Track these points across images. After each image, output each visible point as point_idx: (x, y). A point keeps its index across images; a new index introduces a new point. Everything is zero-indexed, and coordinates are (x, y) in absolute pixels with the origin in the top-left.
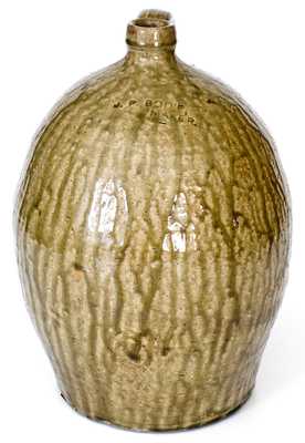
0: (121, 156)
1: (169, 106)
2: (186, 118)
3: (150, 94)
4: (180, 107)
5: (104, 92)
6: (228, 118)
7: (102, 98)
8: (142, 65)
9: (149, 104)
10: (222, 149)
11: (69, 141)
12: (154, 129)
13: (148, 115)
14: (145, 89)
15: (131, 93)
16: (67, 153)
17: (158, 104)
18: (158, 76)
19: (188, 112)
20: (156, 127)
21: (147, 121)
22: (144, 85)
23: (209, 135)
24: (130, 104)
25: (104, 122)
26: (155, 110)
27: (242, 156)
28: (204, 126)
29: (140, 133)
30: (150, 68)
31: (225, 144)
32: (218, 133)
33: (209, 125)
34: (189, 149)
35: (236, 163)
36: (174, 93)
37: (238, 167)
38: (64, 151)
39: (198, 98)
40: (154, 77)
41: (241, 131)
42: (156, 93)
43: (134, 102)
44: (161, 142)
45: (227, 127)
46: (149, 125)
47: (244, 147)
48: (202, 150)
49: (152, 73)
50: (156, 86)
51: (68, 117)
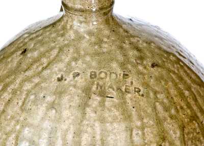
0: (70, 137)
1: (114, 76)
2: (132, 89)
3: (94, 64)
4: (125, 76)
5: (45, 61)
6: (173, 81)
7: (44, 69)
8: (82, 30)
9: (93, 76)
10: (171, 117)
11: (13, 118)
12: (102, 104)
13: (94, 88)
14: (88, 59)
15: (73, 63)
16: (11, 132)
17: (103, 75)
18: (100, 42)
19: (134, 81)
20: (104, 101)
21: (93, 96)
22: (86, 54)
23: (157, 104)
24: (74, 77)
25: (49, 99)
26: (101, 83)
27: (191, 121)
28: (152, 94)
29: (88, 110)
30: (90, 33)
31: (173, 111)
32: (165, 101)
33: (155, 93)
34: (139, 123)
35: (186, 131)
36: (117, 61)
37: (188, 133)
38: (8, 129)
39: (142, 64)
40: (95, 44)
41: (187, 93)
42: (99, 63)
43: (78, 74)
44: (110, 119)
45: (173, 92)
46: (96, 100)
47: (192, 110)
48: (151, 122)
49: (93, 39)
50: (98, 54)
51: (9, 90)
